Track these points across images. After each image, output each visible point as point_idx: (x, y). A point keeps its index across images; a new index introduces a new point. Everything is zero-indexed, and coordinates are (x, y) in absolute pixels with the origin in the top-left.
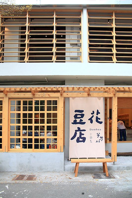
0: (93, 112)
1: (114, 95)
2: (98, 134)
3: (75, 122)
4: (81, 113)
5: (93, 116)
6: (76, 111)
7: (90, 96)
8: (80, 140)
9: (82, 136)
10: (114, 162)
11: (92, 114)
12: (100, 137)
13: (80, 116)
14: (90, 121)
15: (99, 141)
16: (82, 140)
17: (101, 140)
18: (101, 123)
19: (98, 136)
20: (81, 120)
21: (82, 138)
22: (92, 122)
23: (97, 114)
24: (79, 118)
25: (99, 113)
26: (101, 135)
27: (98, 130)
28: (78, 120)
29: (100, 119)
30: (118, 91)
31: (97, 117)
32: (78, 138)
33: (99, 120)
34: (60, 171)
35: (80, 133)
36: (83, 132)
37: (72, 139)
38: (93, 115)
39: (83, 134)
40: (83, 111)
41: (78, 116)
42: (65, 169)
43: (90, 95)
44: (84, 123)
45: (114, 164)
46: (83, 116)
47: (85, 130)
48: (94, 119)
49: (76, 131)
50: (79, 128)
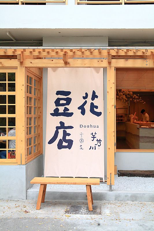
0: (86, 94)
1: (110, 63)
2: (94, 134)
3: (56, 113)
4: (65, 97)
5: (86, 102)
6: (58, 93)
7: (68, 65)
8: (64, 144)
9: (67, 138)
10: (111, 186)
11: (84, 98)
12: (97, 140)
13: (65, 102)
14: (80, 110)
15: (94, 148)
16: (66, 144)
17: (98, 145)
18: (99, 114)
19: (94, 138)
20: (66, 109)
21: (66, 141)
22: (83, 113)
23: (93, 99)
24: (63, 105)
25: (97, 97)
26: (98, 137)
27: (93, 127)
28: (61, 109)
29: (97, 107)
30: (114, 57)
31: (92, 104)
32: (60, 142)
33: (95, 110)
34: (19, 199)
35: (65, 132)
36: (68, 131)
37: (51, 142)
38: (86, 100)
39: (69, 135)
40: (69, 93)
41: (62, 102)
42: (27, 195)
43: (69, 63)
44: (71, 114)
45: (111, 189)
46: (69, 101)
47: (71, 127)
48: (87, 107)
49: (58, 128)
50: (62, 123)
